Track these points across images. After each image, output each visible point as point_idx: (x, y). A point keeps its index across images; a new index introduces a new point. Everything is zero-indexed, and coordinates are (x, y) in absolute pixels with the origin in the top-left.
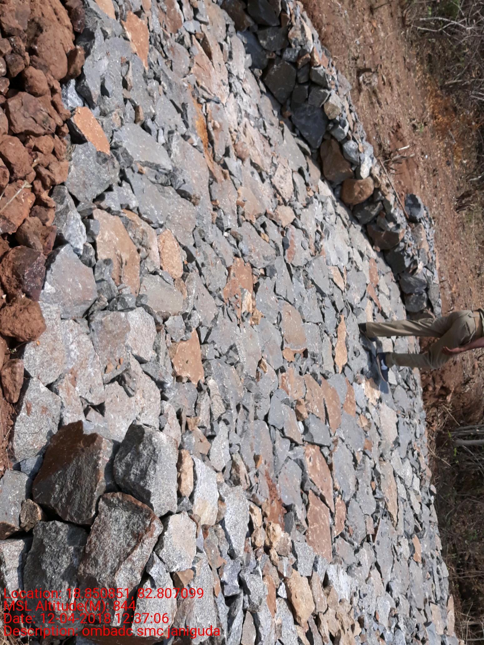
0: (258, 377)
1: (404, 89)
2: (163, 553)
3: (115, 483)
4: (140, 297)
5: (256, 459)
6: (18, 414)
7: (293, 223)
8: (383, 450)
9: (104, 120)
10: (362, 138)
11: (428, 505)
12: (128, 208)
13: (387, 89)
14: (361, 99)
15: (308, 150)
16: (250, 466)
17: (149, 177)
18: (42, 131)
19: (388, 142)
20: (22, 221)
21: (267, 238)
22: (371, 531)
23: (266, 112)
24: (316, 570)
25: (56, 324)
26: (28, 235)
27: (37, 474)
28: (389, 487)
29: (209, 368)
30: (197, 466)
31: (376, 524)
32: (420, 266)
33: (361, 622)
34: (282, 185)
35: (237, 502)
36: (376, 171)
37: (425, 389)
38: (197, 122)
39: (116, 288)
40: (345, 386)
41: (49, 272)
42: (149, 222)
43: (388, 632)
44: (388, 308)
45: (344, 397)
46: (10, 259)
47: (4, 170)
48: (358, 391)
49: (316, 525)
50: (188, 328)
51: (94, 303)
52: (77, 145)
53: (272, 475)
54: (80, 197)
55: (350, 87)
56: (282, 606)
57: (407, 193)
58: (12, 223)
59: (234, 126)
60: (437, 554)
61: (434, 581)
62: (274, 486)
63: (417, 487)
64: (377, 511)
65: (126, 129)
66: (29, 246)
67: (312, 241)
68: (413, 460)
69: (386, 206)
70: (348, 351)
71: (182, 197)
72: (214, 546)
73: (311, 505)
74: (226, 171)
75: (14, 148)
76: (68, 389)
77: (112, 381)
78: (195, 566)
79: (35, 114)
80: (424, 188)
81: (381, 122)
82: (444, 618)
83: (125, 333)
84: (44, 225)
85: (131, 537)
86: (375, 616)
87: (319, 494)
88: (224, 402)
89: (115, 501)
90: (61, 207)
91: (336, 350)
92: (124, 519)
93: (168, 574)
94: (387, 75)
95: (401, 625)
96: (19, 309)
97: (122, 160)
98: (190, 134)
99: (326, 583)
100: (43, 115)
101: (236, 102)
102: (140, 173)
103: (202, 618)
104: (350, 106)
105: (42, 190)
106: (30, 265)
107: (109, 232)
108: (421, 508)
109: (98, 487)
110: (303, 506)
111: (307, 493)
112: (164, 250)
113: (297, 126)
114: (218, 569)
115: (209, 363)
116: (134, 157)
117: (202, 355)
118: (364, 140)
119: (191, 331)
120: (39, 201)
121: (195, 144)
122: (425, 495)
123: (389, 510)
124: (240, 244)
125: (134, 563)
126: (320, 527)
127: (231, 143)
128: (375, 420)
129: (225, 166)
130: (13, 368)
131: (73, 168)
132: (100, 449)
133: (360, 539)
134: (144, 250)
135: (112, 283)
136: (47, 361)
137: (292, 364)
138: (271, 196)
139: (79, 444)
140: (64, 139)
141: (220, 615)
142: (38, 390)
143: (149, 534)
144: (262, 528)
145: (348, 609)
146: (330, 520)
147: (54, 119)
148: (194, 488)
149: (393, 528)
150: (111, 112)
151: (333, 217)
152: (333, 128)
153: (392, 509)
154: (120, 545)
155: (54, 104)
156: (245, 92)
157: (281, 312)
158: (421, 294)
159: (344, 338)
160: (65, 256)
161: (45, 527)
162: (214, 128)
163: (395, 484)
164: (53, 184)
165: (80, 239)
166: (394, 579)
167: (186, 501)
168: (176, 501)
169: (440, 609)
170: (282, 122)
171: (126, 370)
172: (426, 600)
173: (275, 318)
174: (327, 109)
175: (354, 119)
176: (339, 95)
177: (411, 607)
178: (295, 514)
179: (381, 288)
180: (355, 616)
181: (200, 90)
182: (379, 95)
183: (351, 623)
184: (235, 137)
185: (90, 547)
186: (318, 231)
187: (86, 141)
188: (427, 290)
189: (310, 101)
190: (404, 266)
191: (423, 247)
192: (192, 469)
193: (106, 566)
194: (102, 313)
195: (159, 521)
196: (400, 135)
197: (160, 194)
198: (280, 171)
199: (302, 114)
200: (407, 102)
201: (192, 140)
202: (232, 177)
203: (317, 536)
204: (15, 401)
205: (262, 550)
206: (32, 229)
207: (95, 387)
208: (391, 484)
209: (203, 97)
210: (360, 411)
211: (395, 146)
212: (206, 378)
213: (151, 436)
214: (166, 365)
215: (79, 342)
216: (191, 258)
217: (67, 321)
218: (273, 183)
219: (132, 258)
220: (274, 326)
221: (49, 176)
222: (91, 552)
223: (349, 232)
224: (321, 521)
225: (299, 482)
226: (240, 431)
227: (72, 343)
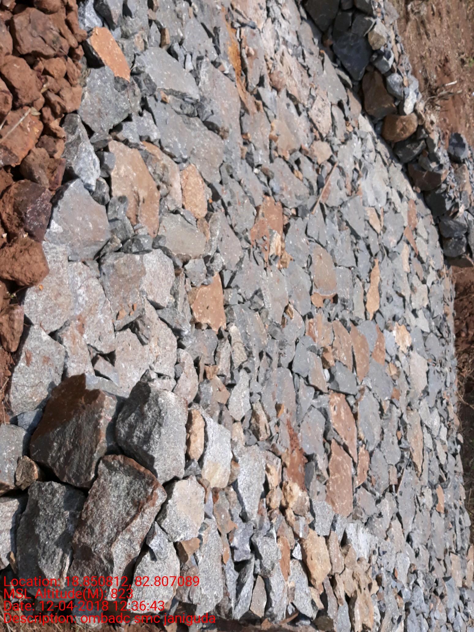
0: (283, 324)
1: (455, 20)
2: (166, 523)
3: (117, 444)
4: (158, 238)
5: (278, 407)
6: (16, 364)
7: (329, 160)
8: (412, 399)
9: (125, 42)
10: (407, 72)
11: (454, 455)
12: (149, 140)
13: (437, 20)
14: (408, 29)
15: (349, 82)
16: (271, 415)
17: (174, 107)
18: (51, 52)
19: (435, 76)
20: (26, 153)
21: (301, 176)
22: (394, 481)
23: (305, 40)
24: (334, 530)
25: (63, 266)
26: (33, 168)
27: (35, 429)
28: (416, 437)
29: (232, 314)
30: (208, 427)
31: (400, 474)
32: (462, 209)
33: (379, 580)
34: (320, 119)
35: (252, 462)
36: (421, 107)
37: (458, 335)
38: (229, 48)
39: (132, 229)
40: (376, 334)
41: (55, 210)
42: (172, 156)
43: (406, 590)
44: (425, 252)
45: (373, 345)
46: (12, 194)
47: (5, 95)
48: (388, 339)
49: (337, 476)
50: (210, 272)
51: (106, 244)
52: (93, 70)
53: (294, 424)
54: (94, 127)
55: (397, 16)
56: (296, 568)
57: (451, 132)
58: (14, 155)
59: (270, 53)
60: (460, 504)
61: (456, 532)
62: (296, 435)
63: (444, 437)
64: (402, 461)
65: (150, 54)
66: (33, 180)
67: (349, 180)
68: (441, 409)
69: (429, 144)
70: (380, 297)
71: (209, 129)
72: (224, 511)
73: (333, 455)
74: (260, 102)
75: (19, 70)
76: (74, 338)
77: (125, 328)
78: (202, 534)
79: (44, 32)
80: (470, 127)
81: (428, 54)
82: (464, 568)
83: (139, 278)
84: (51, 157)
85: (131, 505)
86: (394, 573)
87: (342, 443)
88: (246, 350)
89: (115, 464)
90: (72, 138)
91: (368, 295)
92: (125, 484)
93: (171, 544)
94: (437, 5)
95: (420, 581)
96: (19, 250)
97: (144, 87)
98: (222, 61)
99: (344, 542)
100: (53, 34)
101: (274, 28)
102: (164, 102)
103: (207, 589)
104: (396, 36)
105: (52, 118)
106: (34, 202)
107: (125, 167)
108: (447, 458)
109: (98, 448)
110: (325, 456)
111: (330, 442)
112: (187, 187)
113: (339, 56)
114: (228, 535)
115: (232, 309)
116: (157, 84)
117: (224, 300)
118: (410, 72)
119: (213, 275)
120: (47, 131)
121: (227, 72)
122: (451, 444)
123: (414, 460)
124: (271, 182)
125: (132, 534)
126: (341, 477)
127: (266, 72)
128: (405, 368)
129: (258, 96)
130: (11, 315)
131: (87, 94)
132: (102, 407)
133: (382, 489)
134: (165, 186)
135: (128, 222)
136: (51, 307)
137: (321, 310)
138: (308, 131)
139: (80, 400)
140: (79, 62)
141: (228, 583)
142: (39, 339)
143: (150, 503)
144: (279, 488)
145: (366, 568)
146: (353, 470)
147: (68, 40)
148: (205, 450)
149: (417, 479)
150: (133, 34)
151: (373, 155)
152: (376, 59)
153: (417, 460)
154: (119, 513)
155: (68, 23)
156: (284, 17)
157: (312, 255)
158: (460, 239)
159: (377, 283)
160: (75, 192)
161: (40, 487)
162: (248, 55)
163: (421, 433)
164: (64, 111)
165: (92, 174)
166: (415, 529)
167: (194, 465)
168: (184, 465)
169: (460, 559)
170: (323, 51)
171: (140, 317)
172: (446, 551)
173: (305, 261)
174: (372, 39)
175: (400, 51)
176: (385, 24)
177: (431, 557)
178: (317, 464)
179: (419, 231)
180: (373, 574)
181: (235, 14)
182: (428, 26)
183: (368, 582)
184: (270, 66)
185: (87, 514)
186: (355, 169)
187: (103, 65)
188: (467, 234)
189: (353, 30)
190: (445, 208)
191: (466, 189)
192: (203, 430)
193: (103, 536)
194: (115, 255)
195: (162, 489)
196: (447, 69)
197: (184, 125)
198: (318, 104)
199: (345, 43)
200: (457, 35)
201: (223, 68)
202: (266, 109)
203: (338, 487)
204: (13, 350)
205: (277, 512)
206: (37, 162)
207: (106, 335)
208: (417, 433)
209: (238, 21)
210: (389, 359)
211: (442, 81)
212: (227, 324)
213: (157, 396)
214: (185, 311)
215: (88, 287)
216: (216, 196)
217: (75, 264)
218: (310, 116)
219: (151, 196)
220: (303, 270)
221: (59, 103)
222: (87, 519)
223: (388, 171)
224: (342, 471)
225: (322, 431)
226: (261, 379)
227: (80, 288)
